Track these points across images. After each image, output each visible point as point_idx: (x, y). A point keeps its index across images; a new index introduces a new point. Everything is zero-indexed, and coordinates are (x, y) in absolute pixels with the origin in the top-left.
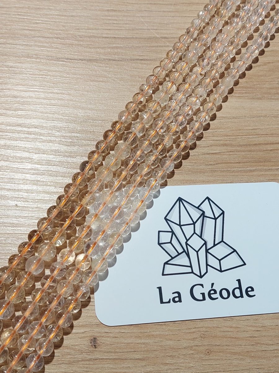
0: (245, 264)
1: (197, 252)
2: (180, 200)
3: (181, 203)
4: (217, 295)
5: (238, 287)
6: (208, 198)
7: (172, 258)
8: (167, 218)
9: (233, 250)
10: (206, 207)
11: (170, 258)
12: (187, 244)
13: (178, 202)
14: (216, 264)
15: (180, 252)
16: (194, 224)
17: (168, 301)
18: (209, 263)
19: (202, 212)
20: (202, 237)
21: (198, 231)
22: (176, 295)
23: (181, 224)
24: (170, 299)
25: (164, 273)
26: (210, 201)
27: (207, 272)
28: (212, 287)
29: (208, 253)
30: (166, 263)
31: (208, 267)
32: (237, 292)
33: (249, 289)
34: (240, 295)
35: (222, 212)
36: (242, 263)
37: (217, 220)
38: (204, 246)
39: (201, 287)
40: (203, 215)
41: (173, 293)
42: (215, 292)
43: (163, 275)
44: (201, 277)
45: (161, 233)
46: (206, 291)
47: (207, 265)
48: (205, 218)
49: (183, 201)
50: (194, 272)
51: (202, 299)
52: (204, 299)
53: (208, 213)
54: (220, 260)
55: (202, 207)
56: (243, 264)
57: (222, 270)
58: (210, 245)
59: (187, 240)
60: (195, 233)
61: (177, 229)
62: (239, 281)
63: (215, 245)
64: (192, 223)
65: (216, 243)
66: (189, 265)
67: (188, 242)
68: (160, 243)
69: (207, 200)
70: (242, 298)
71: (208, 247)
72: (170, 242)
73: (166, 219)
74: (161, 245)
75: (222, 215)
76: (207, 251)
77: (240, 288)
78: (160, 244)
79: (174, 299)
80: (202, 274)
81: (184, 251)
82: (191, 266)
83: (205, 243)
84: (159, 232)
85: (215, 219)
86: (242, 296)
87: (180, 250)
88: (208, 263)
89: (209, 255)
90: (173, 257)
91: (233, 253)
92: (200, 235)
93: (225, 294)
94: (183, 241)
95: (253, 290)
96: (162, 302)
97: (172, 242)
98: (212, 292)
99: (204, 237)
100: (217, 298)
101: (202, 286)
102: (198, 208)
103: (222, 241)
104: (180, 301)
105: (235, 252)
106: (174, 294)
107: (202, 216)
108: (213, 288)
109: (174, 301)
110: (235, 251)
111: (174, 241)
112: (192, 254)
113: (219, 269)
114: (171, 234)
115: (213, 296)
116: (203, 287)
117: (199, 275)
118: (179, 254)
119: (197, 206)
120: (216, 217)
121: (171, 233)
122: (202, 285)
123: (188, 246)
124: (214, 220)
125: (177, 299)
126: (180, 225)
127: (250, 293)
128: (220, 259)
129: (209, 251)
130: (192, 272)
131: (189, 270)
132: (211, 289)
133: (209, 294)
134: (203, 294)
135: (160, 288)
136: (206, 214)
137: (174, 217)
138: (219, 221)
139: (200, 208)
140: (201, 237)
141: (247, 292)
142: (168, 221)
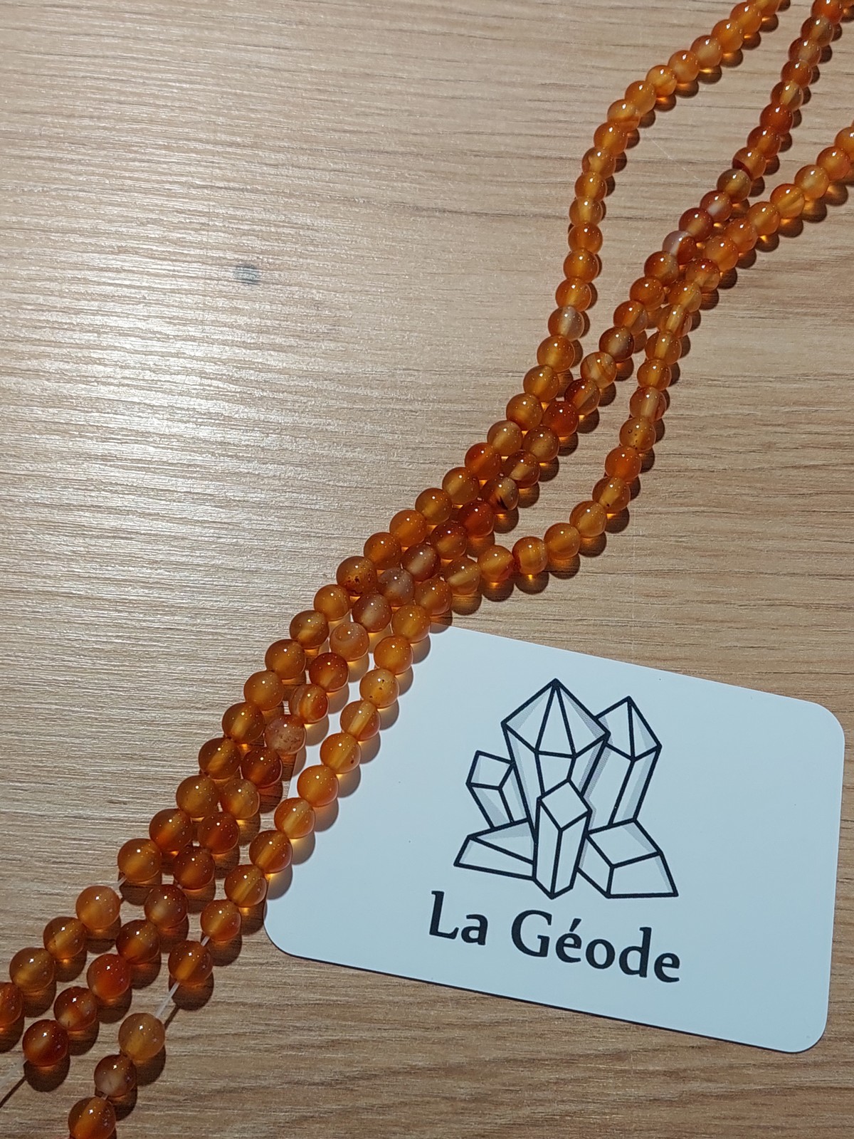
0: (675, 894)
1: (561, 830)
2: (556, 686)
3: (556, 694)
4: (581, 953)
5: (640, 946)
6: (628, 700)
7: (493, 829)
8: (508, 723)
9: (654, 850)
10: (617, 722)
11: (487, 827)
12: (540, 803)
13: (549, 691)
14: (600, 873)
15: (516, 819)
16: (574, 756)
17: (450, 931)
18: (583, 867)
19: (603, 733)
20: (585, 797)
21: (578, 779)
22: (476, 923)
23: (541, 749)
24: (457, 930)
25: (461, 862)
26: (633, 711)
27: (571, 887)
28: (572, 929)
29: (586, 841)
30: (474, 837)
31: (578, 875)
32: (634, 960)
33: (668, 961)
34: (637, 968)
35: (655, 745)
36: (669, 890)
37: (636, 763)
38: (584, 820)
39: (545, 921)
40: (604, 741)
41: (469, 917)
42: (578, 944)
43: (457, 863)
44: (552, 895)
45: (481, 757)
46: (554, 933)
47: (577, 869)
48: (606, 749)
49: (561, 690)
50: (538, 878)
51: (538, 950)
52: (543, 952)
53: (619, 739)
54: (613, 867)
55: (608, 720)
56: (671, 891)
57: (613, 892)
58: (599, 820)
59: (544, 794)
60: (568, 780)
61: (525, 759)
62: (647, 932)
63: (611, 825)
64: (571, 753)
65: (616, 821)
66: (531, 857)
67: (544, 800)
68: (473, 781)
69: (626, 704)
70: (641, 976)
71: (593, 826)
72: (499, 789)
73: (505, 726)
74: (475, 789)
75: (654, 754)
76: (587, 834)
77: (644, 950)
78: (470, 785)
79: (466, 932)
80: (557, 890)
81: (528, 819)
82: (534, 862)
83: (588, 814)
84: (479, 753)
85: (633, 759)
86: (642, 972)
87: (519, 814)
88: (580, 866)
89: (588, 846)
90: (496, 825)
91: (653, 859)
92: (580, 790)
93: (600, 954)
94: (533, 793)
95: (676, 963)
96: (434, 930)
97: (504, 789)
98: (570, 941)
99: (591, 797)
100: (578, 960)
101: (547, 919)
102: (596, 719)
103: (634, 820)
104: (481, 941)
105: (659, 857)
106: (471, 920)
107: (600, 744)
108: (574, 932)
109: (466, 937)
110: (659, 853)
111: (510, 788)
112: (547, 831)
113: (605, 889)
114: (506, 766)
115: (569, 952)
116: (549, 923)
117: (549, 889)
118: (513, 823)
119: (595, 714)
120: (637, 755)
121: (509, 765)
122: (548, 917)
123: (542, 809)
124: (629, 762)
125: (474, 934)
126: (537, 752)
127: (668, 971)
128: (614, 862)
129: (593, 836)
130: (533, 878)
131: (527, 869)
132: (568, 932)
133: (561, 944)
134: (545, 941)
135: (439, 896)
136: (613, 741)
137: (527, 726)
138: (642, 766)
139: (600, 719)
140: (581, 794)
141: (659, 964)
142: (509, 733)
